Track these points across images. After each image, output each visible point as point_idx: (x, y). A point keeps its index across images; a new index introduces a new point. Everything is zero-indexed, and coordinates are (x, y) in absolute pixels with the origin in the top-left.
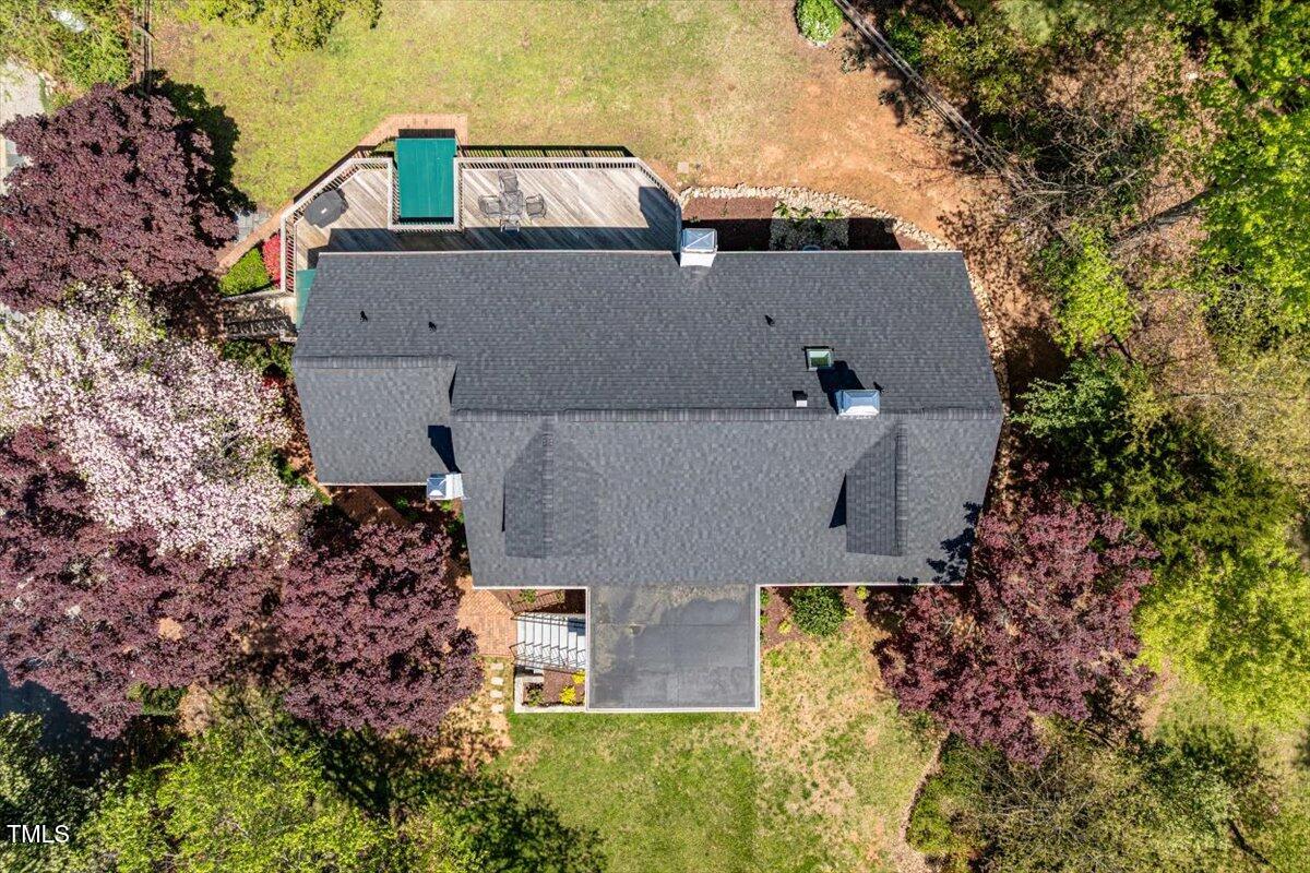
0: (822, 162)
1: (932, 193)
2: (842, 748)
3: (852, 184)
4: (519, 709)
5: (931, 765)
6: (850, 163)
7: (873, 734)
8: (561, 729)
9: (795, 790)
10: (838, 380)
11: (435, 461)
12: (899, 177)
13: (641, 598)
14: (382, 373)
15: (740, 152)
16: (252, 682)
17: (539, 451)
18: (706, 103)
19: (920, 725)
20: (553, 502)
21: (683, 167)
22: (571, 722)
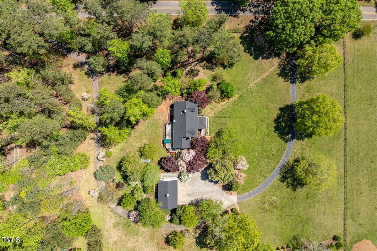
0: (165, 111)
1: (167, 101)
2: (212, 109)
3: (167, 108)
4: (208, 135)
5: (213, 102)
6: (165, 108)
7: (211, 107)
8: (210, 131)
9: (215, 113)
10: (183, 112)
11: (188, 140)
12: (166, 104)
13: (199, 125)
14: (183, 143)
15: (164, 117)
16: (206, 157)
17: (188, 132)
18: (160, 120)
19: (210, 103)
20: (191, 131)
21: (165, 121)
22: (209, 130)
